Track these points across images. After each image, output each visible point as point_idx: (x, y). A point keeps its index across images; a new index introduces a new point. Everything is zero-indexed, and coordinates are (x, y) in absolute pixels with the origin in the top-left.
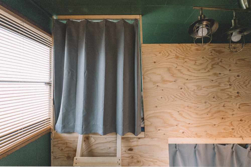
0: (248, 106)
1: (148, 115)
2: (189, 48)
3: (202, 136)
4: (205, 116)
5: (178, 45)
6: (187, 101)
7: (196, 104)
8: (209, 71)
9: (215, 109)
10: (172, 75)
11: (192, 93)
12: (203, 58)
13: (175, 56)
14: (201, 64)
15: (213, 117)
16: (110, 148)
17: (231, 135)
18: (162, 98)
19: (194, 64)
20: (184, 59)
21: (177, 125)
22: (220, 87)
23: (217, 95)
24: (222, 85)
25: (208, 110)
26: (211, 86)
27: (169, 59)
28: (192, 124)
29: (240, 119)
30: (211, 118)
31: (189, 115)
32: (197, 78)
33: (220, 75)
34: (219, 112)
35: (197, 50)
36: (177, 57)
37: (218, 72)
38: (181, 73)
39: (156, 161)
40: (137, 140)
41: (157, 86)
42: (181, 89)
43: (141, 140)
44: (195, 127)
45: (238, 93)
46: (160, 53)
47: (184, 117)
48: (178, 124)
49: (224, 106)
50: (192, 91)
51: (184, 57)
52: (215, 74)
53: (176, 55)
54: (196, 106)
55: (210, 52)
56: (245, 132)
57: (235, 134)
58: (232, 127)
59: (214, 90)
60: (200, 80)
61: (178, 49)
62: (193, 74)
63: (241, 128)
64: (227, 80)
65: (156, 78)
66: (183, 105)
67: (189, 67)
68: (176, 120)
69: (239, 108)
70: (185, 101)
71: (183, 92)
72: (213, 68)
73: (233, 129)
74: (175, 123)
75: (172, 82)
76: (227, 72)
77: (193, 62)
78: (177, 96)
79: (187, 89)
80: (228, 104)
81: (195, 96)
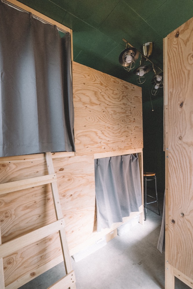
0: (138, 128)
1: (77, 134)
2: (110, 79)
3: (115, 150)
4: (118, 134)
5: (102, 73)
6: (107, 122)
7: (113, 125)
8: (120, 101)
9: (123, 130)
10: (97, 99)
11: (111, 116)
12: (118, 89)
13: (99, 83)
14: (117, 94)
15: (122, 135)
16: (37, 172)
17: (130, 148)
18: (89, 118)
19: (112, 93)
20: (106, 87)
21: (100, 143)
22: (126, 113)
23: (124, 119)
24: (127, 113)
25: (119, 130)
26: (122, 112)
27: (96, 83)
28: (110, 141)
29: (134, 137)
30: (121, 136)
31: (108, 133)
32: (114, 105)
33: (126, 105)
34: (125, 132)
35: (114, 82)
36: (102, 84)
37: (126, 103)
38: (104, 98)
39: (84, 175)
40: (67, 159)
41: (86, 107)
42: (104, 112)
43: (71, 158)
44: (112, 143)
45: (134, 119)
46: (89, 76)
47: (105, 136)
48: (101, 141)
49: (128, 128)
50: (111, 115)
51: (106, 85)
52: (124, 104)
53: (101, 82)
54: (113, 127)
55: (121, 86)
56: (136, 145)
57: (132, 147)
58: (131, 142)
59: (123, 115)
60: (115, 107)
61: (102, 77)
62: (112, 101)
63: (135, 143)
64: (129, 109)
65: (85, 99)
66: (105, 125)
67: (109, 94)
68: (100, 138)
69: (135, 129)
70: (106, 123)
71: (105, 115)
72: (123, 99)
73: (131, 144)
74: (99, 140)
75: (97, 105)
76: (130, 104)
77: (112, 92)
78: (100, 118)
79: (107, 112)
80: (130, 126)
81: (112, 119)
